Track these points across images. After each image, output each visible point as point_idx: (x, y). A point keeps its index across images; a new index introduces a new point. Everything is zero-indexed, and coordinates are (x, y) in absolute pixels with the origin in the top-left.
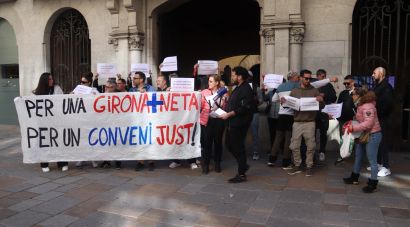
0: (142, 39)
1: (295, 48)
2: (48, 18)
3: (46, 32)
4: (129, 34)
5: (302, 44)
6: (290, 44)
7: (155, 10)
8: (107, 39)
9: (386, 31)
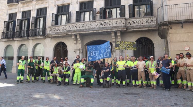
0: (83, 51)
1: (120, 54)
2: (55, 44)
3: (54, 48)
4: (79, 50)
5: (122, 53)
6: (119, 53)
7: (86, 44)
8: (73, 51)
9: (141, 50)
